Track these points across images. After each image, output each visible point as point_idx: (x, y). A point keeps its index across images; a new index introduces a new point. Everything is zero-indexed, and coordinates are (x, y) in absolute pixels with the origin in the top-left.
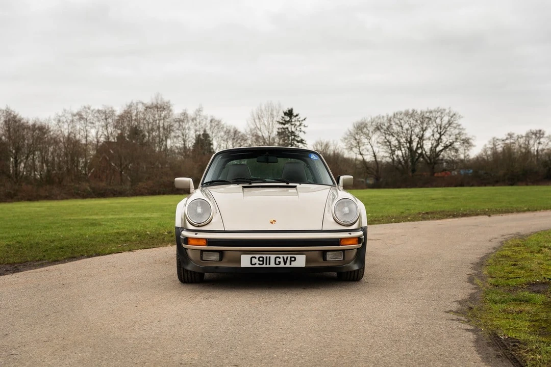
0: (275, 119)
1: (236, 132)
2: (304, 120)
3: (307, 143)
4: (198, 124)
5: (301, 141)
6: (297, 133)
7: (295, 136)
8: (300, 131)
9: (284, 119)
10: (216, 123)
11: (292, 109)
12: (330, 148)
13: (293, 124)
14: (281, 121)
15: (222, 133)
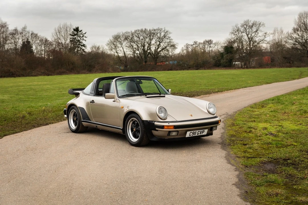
0: (68, 33)
1: (46, 40)
2: (85, 33)
3: (86, 46)
4: (24, 36)
5: (84, 45)
6: (81, 41)
7: (80, 42)
8: (83, 40)
9: (73, 33)
10: (35, 35)
11: (78, 27)
12: (100, 50)
13: (79, 36)
14: (72, 34)
15: (38, 41)
